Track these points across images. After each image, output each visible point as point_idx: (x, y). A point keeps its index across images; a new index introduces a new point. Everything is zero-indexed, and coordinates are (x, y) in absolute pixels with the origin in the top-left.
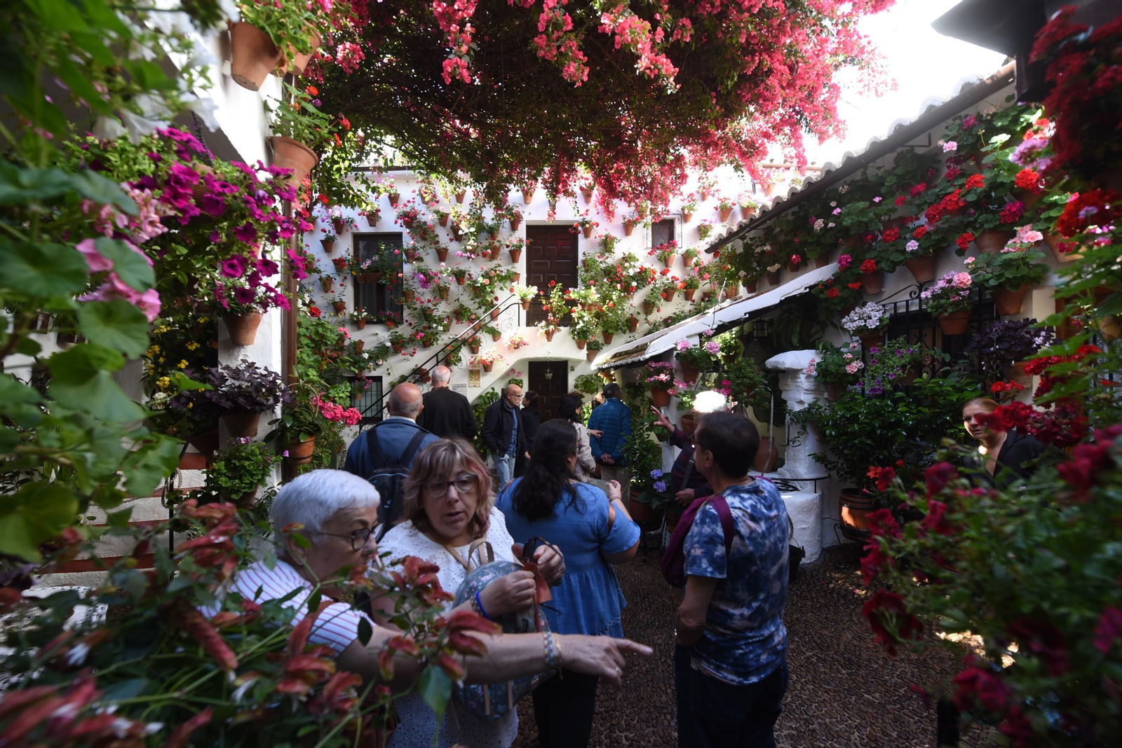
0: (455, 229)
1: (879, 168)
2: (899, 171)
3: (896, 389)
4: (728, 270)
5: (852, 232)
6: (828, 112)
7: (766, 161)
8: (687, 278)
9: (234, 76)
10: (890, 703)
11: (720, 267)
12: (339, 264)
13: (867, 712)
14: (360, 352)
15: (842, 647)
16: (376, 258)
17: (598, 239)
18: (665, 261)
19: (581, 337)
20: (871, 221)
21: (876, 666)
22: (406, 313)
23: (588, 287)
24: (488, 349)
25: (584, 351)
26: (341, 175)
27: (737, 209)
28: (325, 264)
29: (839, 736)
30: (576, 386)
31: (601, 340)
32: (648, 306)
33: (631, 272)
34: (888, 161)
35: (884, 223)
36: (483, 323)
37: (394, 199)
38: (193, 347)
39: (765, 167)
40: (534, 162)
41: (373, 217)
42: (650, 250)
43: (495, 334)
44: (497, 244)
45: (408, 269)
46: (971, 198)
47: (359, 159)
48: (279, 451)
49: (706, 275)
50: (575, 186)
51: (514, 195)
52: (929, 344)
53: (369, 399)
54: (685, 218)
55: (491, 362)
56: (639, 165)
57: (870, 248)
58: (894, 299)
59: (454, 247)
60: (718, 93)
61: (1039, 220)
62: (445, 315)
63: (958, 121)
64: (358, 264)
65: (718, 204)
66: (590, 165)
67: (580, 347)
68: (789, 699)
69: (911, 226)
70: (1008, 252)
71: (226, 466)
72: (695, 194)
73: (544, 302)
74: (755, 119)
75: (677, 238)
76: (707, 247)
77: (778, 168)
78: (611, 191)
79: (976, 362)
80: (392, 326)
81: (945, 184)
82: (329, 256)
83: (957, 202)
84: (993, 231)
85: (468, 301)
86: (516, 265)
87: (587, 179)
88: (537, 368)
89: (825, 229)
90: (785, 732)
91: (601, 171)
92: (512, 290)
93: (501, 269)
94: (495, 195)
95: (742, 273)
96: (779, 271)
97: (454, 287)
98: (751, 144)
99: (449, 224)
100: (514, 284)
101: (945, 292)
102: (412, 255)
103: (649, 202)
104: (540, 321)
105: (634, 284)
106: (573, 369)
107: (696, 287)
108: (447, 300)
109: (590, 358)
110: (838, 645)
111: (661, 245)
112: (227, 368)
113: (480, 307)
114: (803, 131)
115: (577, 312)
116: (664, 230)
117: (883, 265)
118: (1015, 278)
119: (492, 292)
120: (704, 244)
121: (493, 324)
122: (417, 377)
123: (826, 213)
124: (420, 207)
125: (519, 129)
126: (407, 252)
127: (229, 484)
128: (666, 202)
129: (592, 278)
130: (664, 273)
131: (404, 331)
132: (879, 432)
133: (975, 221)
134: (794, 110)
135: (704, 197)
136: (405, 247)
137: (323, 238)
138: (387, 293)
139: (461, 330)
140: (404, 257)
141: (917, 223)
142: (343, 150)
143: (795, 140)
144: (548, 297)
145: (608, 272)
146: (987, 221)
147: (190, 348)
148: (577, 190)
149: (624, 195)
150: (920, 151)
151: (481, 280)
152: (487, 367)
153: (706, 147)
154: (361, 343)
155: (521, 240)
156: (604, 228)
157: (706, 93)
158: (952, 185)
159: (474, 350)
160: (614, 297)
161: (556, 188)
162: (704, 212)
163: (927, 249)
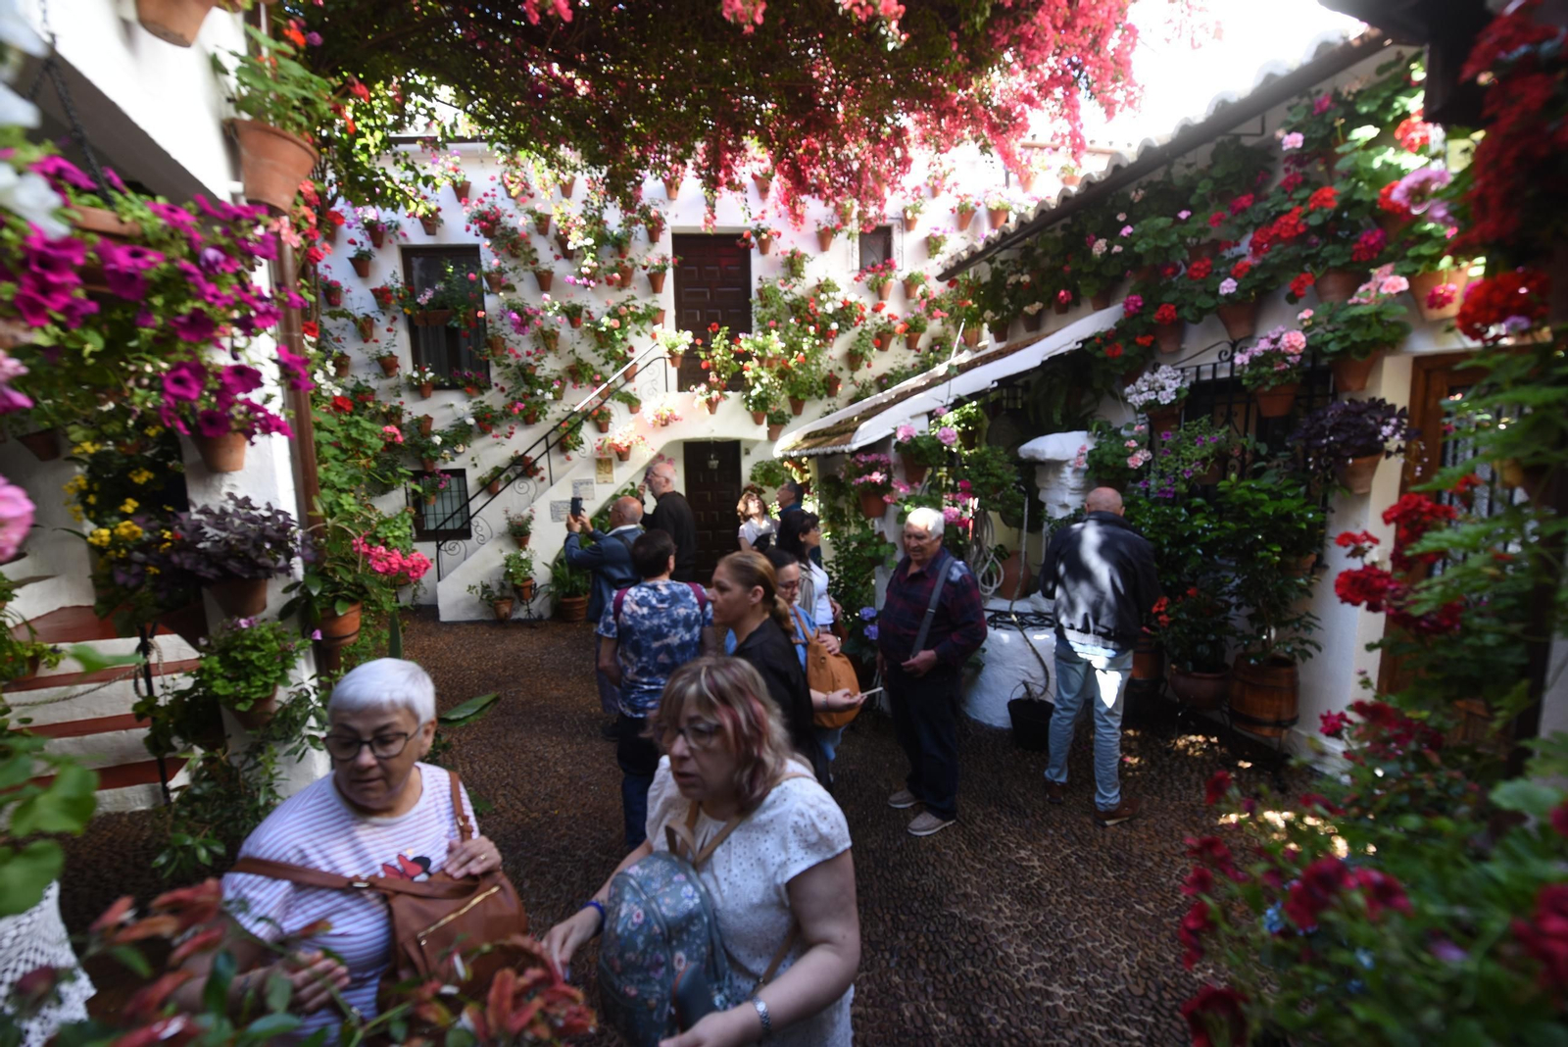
0: (562, 241)
1: (1189, 166)
2: (1218, 172)
3: (1193, 492)
4: (970, 307)
5: (1147, 263)
6: (1120, 67)
7: (1027, 139)
8: (910, 316)
9: (144, 22)
10: (1167, 915)
11: (958, 301)
12: (382, 295)
13: (1138, 930)
14: (428, 434)
15: (1108, 840)
16: (440, 286)
17: (781, 257)
18: (878, 290)
19: (760, 408)
20: (1173, 246)
21: (1150, 864)
22: (494, 372)
23: (766, 332)
24: (623, 428)
25: (764, 428)
26: (370, 156)
27: (982, 211)
28: (358, 298)
29: (1103, 966)
30: (753, 478)
31: (787, 409)
32: (854, 359)
33: (830, 308)
34: (1202, 156)
35: (1191, 249)
36: (613, 386)
37: (461, 191)
38: (142, 478)
39: (1024, 146)
40: (678, 135)
41: (431, 222)
42: (856, 274)
43: (632, 403)
44: (628, 264)
45: (492, 303)
46: (1315, 220)
47: (398, 126)
48: (306, 631)
49: (937, 312)
50: (744, 173)
51: (651, 186)
52: (1241, 428)
53: (447, 503)
54: (907, 224)
55: (628, 447)
56: (840, 143)
57: (1169, 287)
58: (1197, 361)
59: (561, 269)
60: (960, 33)
61: (1405, 257)
62: (554, 376)
63: (1306, 101)
64: (413, 295)
65: (956, 203)
66: (766, 142)
67: (758, 421)
68: (1041, 918)
69: (1227, 254)
70: (1358, 304)
71: (221, 662)
72: (923, 187)
73: (703, 355)
74: (1013, 73)
75: (896, 256)
76: (939, 271)
77: (1042, 148)
78: (799, 184)
79: (1301, 456)
80: (475, 392)
81: (1280, 196)
82: (366, 283)
83: (1295, 227)
84: (1340, 270)
85: (587, 353)
86: (658, 296)
87: (762, 161)
88: (696, 453)
89: (1108, 255)
90: (1036, 965)
91: (783, 150)
92: (654, 336)
93: (636, 303)
94: (621, 186)
95: (988, 314)
96: (1040, 312)
97: (565, 331)
98: (1005, 113)
99: (552, 231)
100: (657, 328)
101: (1269, 358)
102: (497, 282)
103: (856, 203)
104: (698, 385)
105: (834, 326)
106: (748, 452)
107: (923, 330)
108: (556, 352)
109: (773, 436)
110: (1104, 837)
111: (873, 266)
112: (205, 511)
113: (607, 363)
114: (1082, 96)
115: (751, 369)
116: (877, 242)
117: (1186, 312)
118: (1364, 342)
119: (624, 339)
120: (934, 267)
121: (629, 388)
122: (519, 469)
123: (1111, 231)
124: (505, 205)
125: (654, 81)
126: (488, 276)
127: (231, 690)
128: (880, 201)
129: (773, 317)
130: (876, 309)
131: (494, 399)
132: (1167, 550)
133: (1318, 254)
134: (1070, 63)
135: (935, 192)
136: (485, 268)
137: (352, 254)
138: (463, 342)
139: (583, 398)
140: (485, 284)
141: (1236, 251)
142: (370, 114)
143: (1070, 106)
144: (707, 348)
145: (797, 308)
146: (1333, 256)
147: (137, 480)
148: (748, 180)
149: (818, 190)
150: (1248, 142)
151: (606, 320)
152: (622, 455)
153: (939, 115)
154: (428, 419)
155: (664, 259)
156: (789, 239)
157: (942, 33)
158: (1290, 199)
159: (602, 428)
160: (806, 347)
161: (715, 176)
162: (936, 216)
163: (1247, 292)
